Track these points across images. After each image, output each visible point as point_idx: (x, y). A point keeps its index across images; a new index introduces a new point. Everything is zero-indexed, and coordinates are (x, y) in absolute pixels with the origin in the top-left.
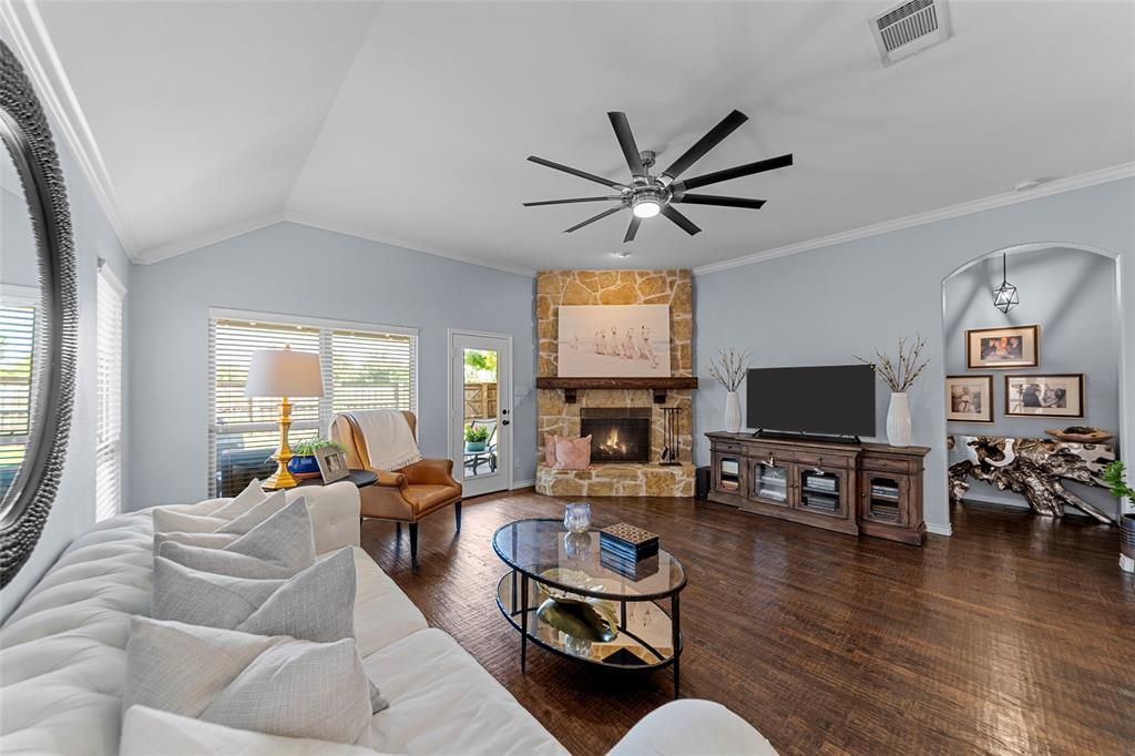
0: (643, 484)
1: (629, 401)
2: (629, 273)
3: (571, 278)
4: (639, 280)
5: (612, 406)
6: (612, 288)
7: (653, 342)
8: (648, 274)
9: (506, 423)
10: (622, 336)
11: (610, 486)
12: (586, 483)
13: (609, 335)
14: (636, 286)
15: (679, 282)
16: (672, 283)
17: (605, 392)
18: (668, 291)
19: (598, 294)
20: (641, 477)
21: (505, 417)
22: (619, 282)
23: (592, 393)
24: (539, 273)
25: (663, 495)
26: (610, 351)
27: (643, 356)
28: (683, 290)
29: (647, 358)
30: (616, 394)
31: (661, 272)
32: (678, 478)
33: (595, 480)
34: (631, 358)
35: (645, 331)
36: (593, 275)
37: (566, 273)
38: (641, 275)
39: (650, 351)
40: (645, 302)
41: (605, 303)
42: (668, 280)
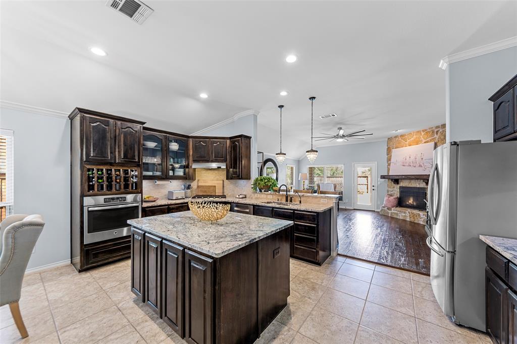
0: (408, 215)
1: (418, 184)
2: (418, 132)
3: (397, 139)
4: (423, 133)
5: (411, 186)
6: (412, 139)
7: (425, 160)
8: (426, 130)
9: (373, 190)
10: (413, 158)
11: (397, 214)
12: (390, 212)
13: (408, 158)
14: (421, 137)
15: (441, 130)
16: (437, 132)
17: (408, 181)
18: (436, 136)
19: (407, 143)
20: (408, 213)
21: (374, 188)
22: (415, 136)
23: (404, 181)
24: (389, 139)
25: (416, 222)
26: (407, 164)
27: (420, 166)
28: (442, 134)
29: (422, 167)
30: (413, 181)
31: (432, 128)
32: (422, 216)
33: (393, 211)
34: (415, 167)
35: (422, 155)
36: (405, 135)
37: (396, 137)
38: (423, 131)
39: (423, 164)
40: (425, 143)
41: (410, 145)
42: (436, 131)
